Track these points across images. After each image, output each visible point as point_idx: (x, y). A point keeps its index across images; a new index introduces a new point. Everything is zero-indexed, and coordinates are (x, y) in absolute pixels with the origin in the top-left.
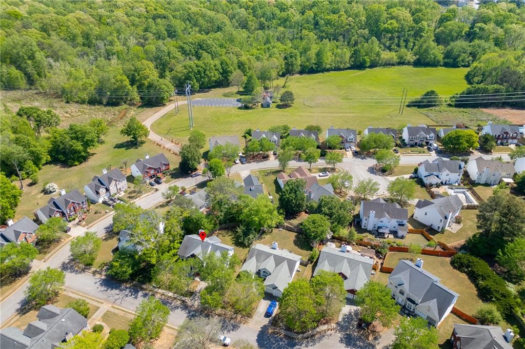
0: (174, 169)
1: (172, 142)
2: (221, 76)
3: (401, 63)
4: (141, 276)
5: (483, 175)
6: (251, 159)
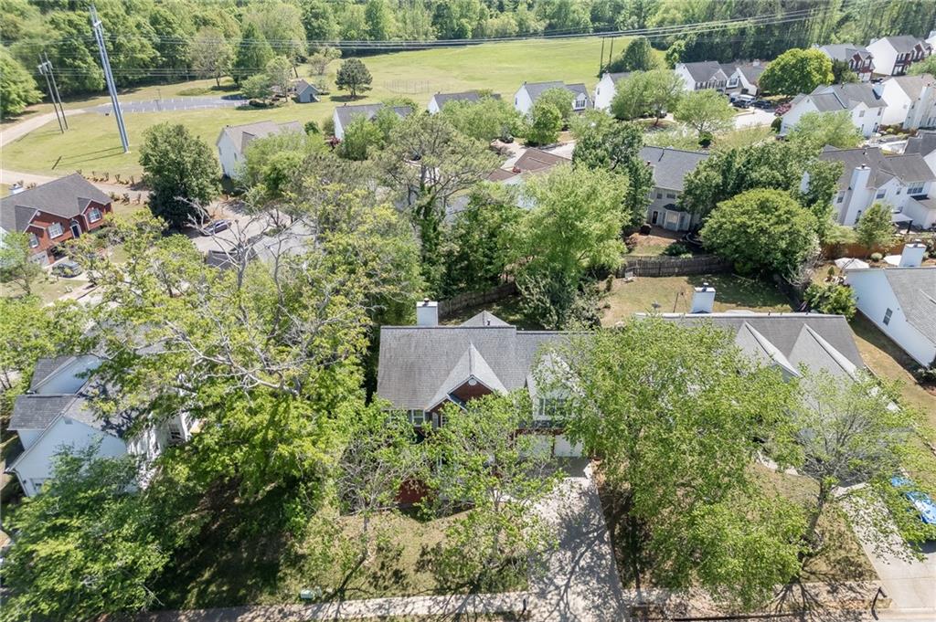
2: (159, 54)
3: (524, 33)
5: (919, 106)
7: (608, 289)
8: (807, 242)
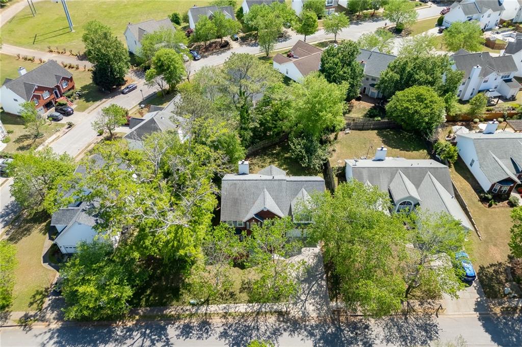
1: (51, 51)
6: (204, 52)
7: (336, 138)
8: (439, 116)
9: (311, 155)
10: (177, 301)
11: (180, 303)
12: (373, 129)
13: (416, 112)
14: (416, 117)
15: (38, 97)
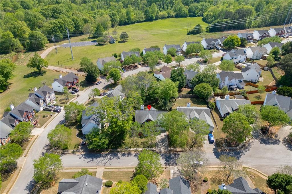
0: (81, 82)
1: (66, 68)
2: (75, 29)
3: (169, 17)
4: (111, 145)
5: (255, 54)
6: (127, 69)
7: (175, 101)
8: (210, 93)
9: (166, 105)
10: (121, 147)
11: (122, 148)
12: (189, 98)
13: (202, 92)
14: (202, 93)
15: (67, 85)
